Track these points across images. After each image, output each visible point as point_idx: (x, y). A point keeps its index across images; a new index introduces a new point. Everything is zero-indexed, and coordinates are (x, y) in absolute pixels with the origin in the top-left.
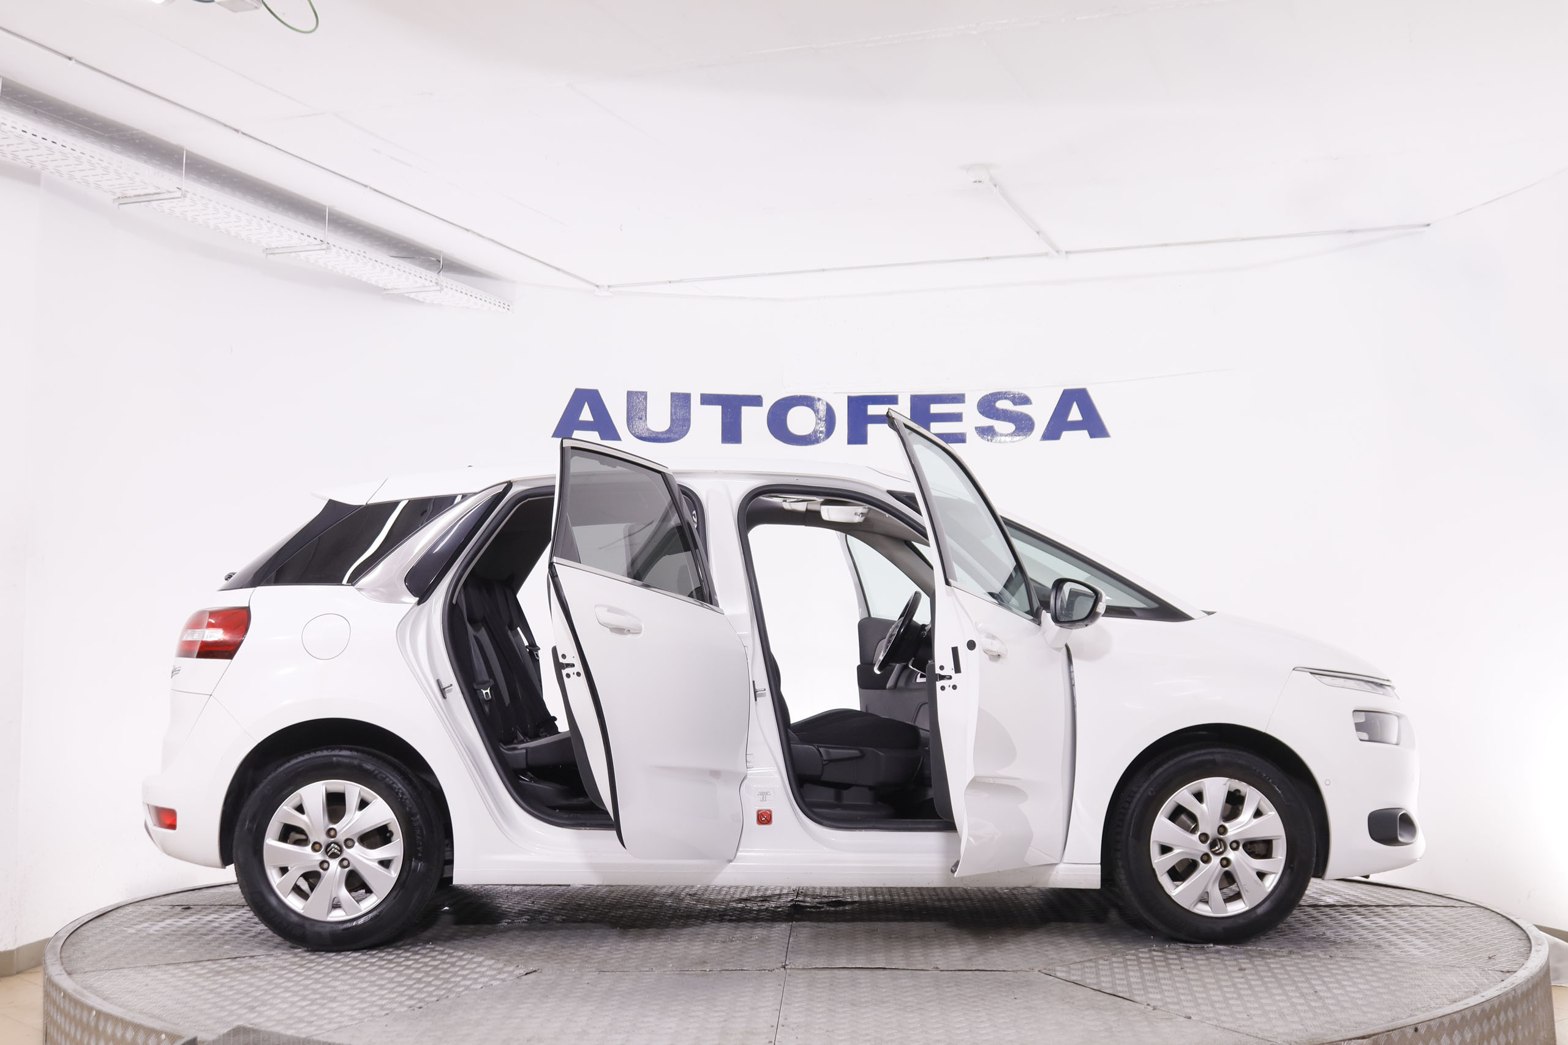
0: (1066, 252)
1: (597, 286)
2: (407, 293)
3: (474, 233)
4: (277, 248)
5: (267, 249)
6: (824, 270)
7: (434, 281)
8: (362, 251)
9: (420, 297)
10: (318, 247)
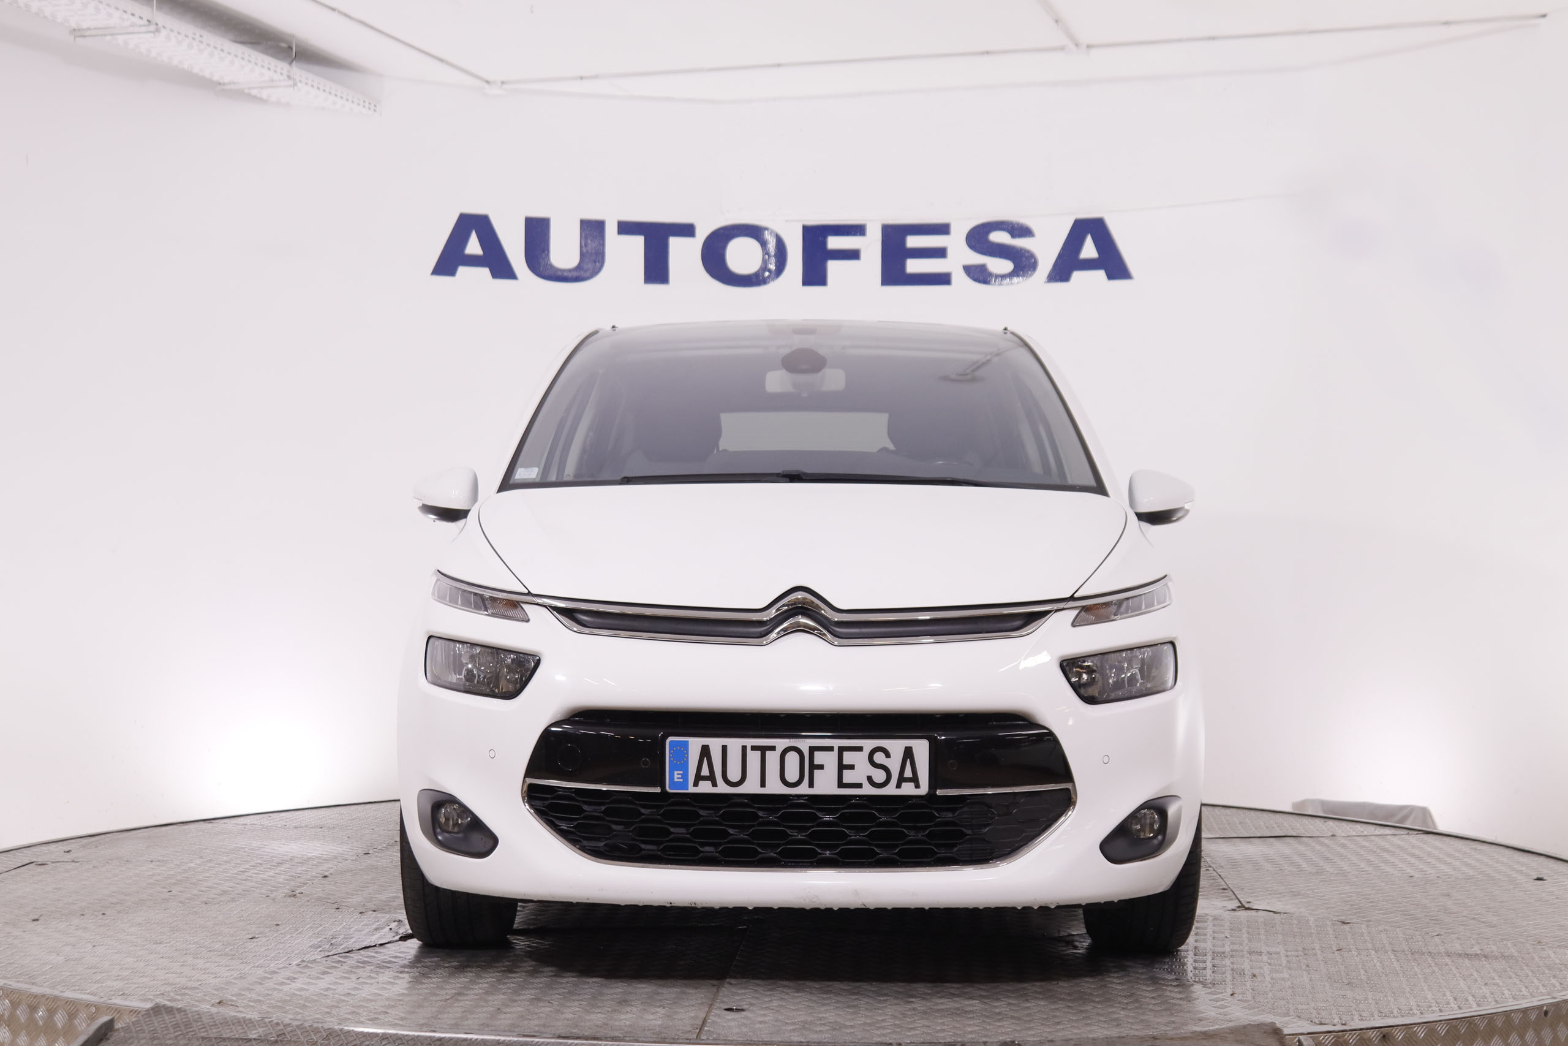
0: (1088, 46)
1: (487, 82)
2: (249, 88)
3: (340, 12)
4: (89, 29)
5: (75, 30)
6: (779, 65)
7: (285, 73)
8: (198, 35)
9: (264, 94)
10: (143, 29)
